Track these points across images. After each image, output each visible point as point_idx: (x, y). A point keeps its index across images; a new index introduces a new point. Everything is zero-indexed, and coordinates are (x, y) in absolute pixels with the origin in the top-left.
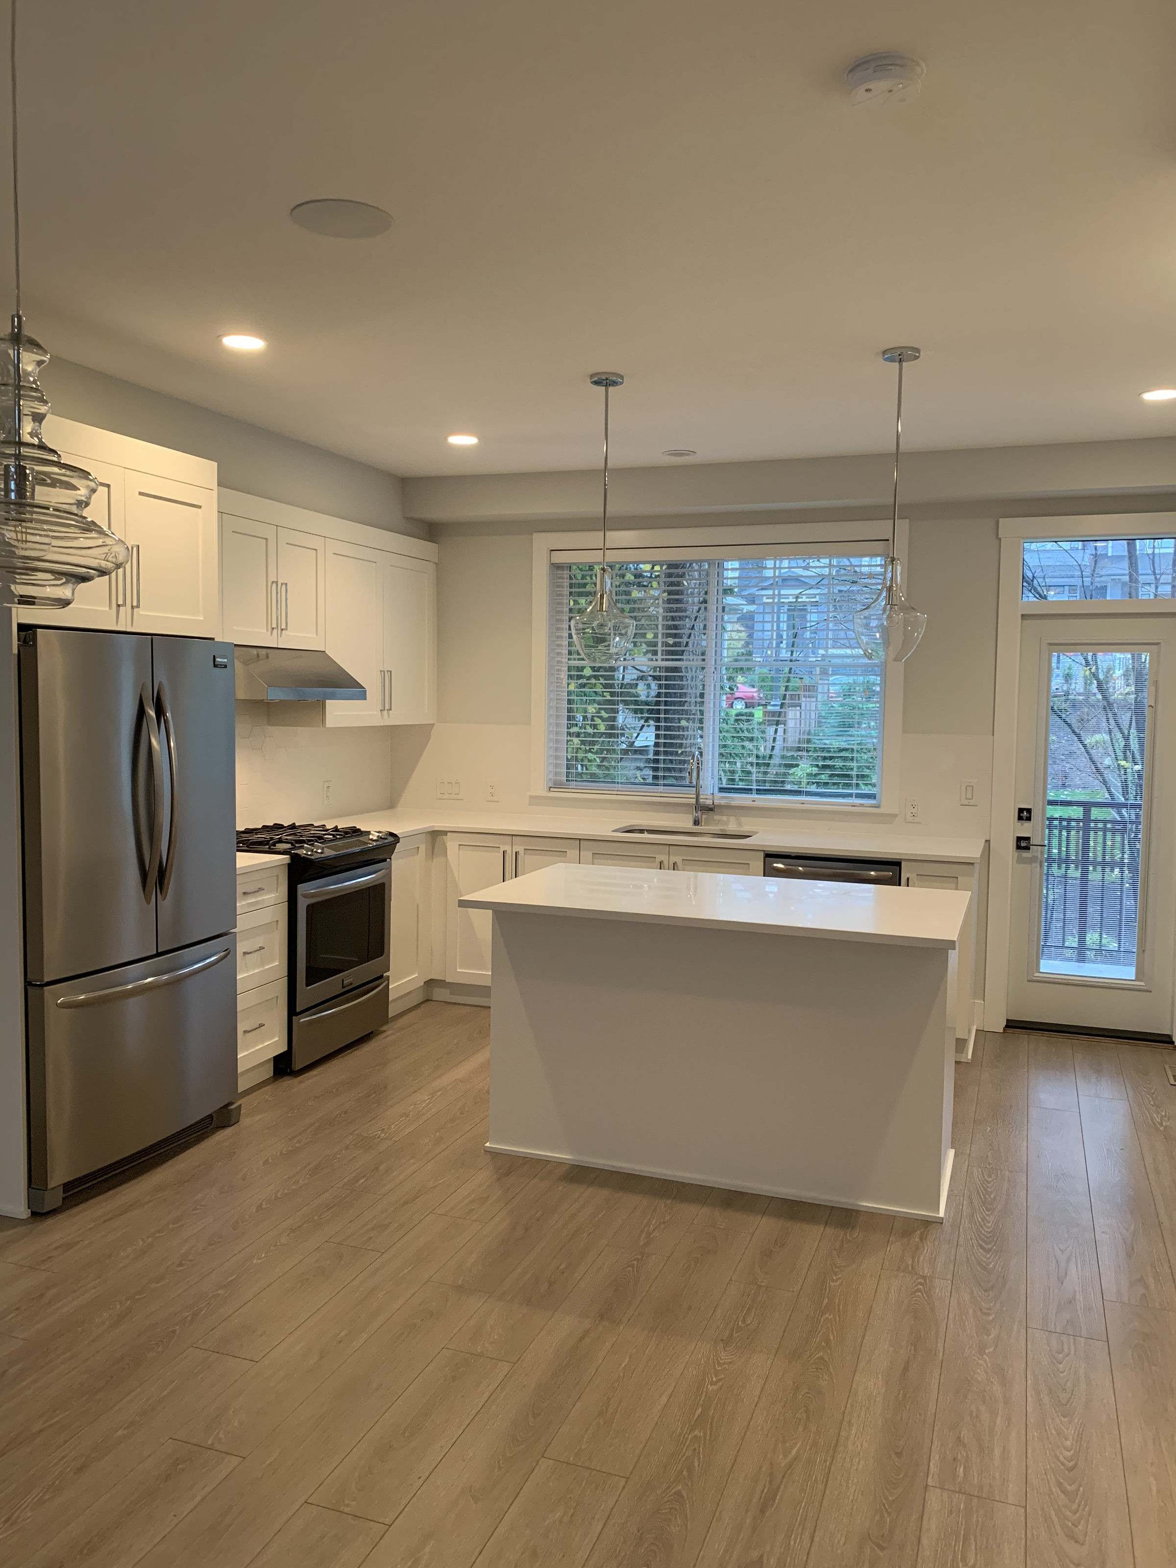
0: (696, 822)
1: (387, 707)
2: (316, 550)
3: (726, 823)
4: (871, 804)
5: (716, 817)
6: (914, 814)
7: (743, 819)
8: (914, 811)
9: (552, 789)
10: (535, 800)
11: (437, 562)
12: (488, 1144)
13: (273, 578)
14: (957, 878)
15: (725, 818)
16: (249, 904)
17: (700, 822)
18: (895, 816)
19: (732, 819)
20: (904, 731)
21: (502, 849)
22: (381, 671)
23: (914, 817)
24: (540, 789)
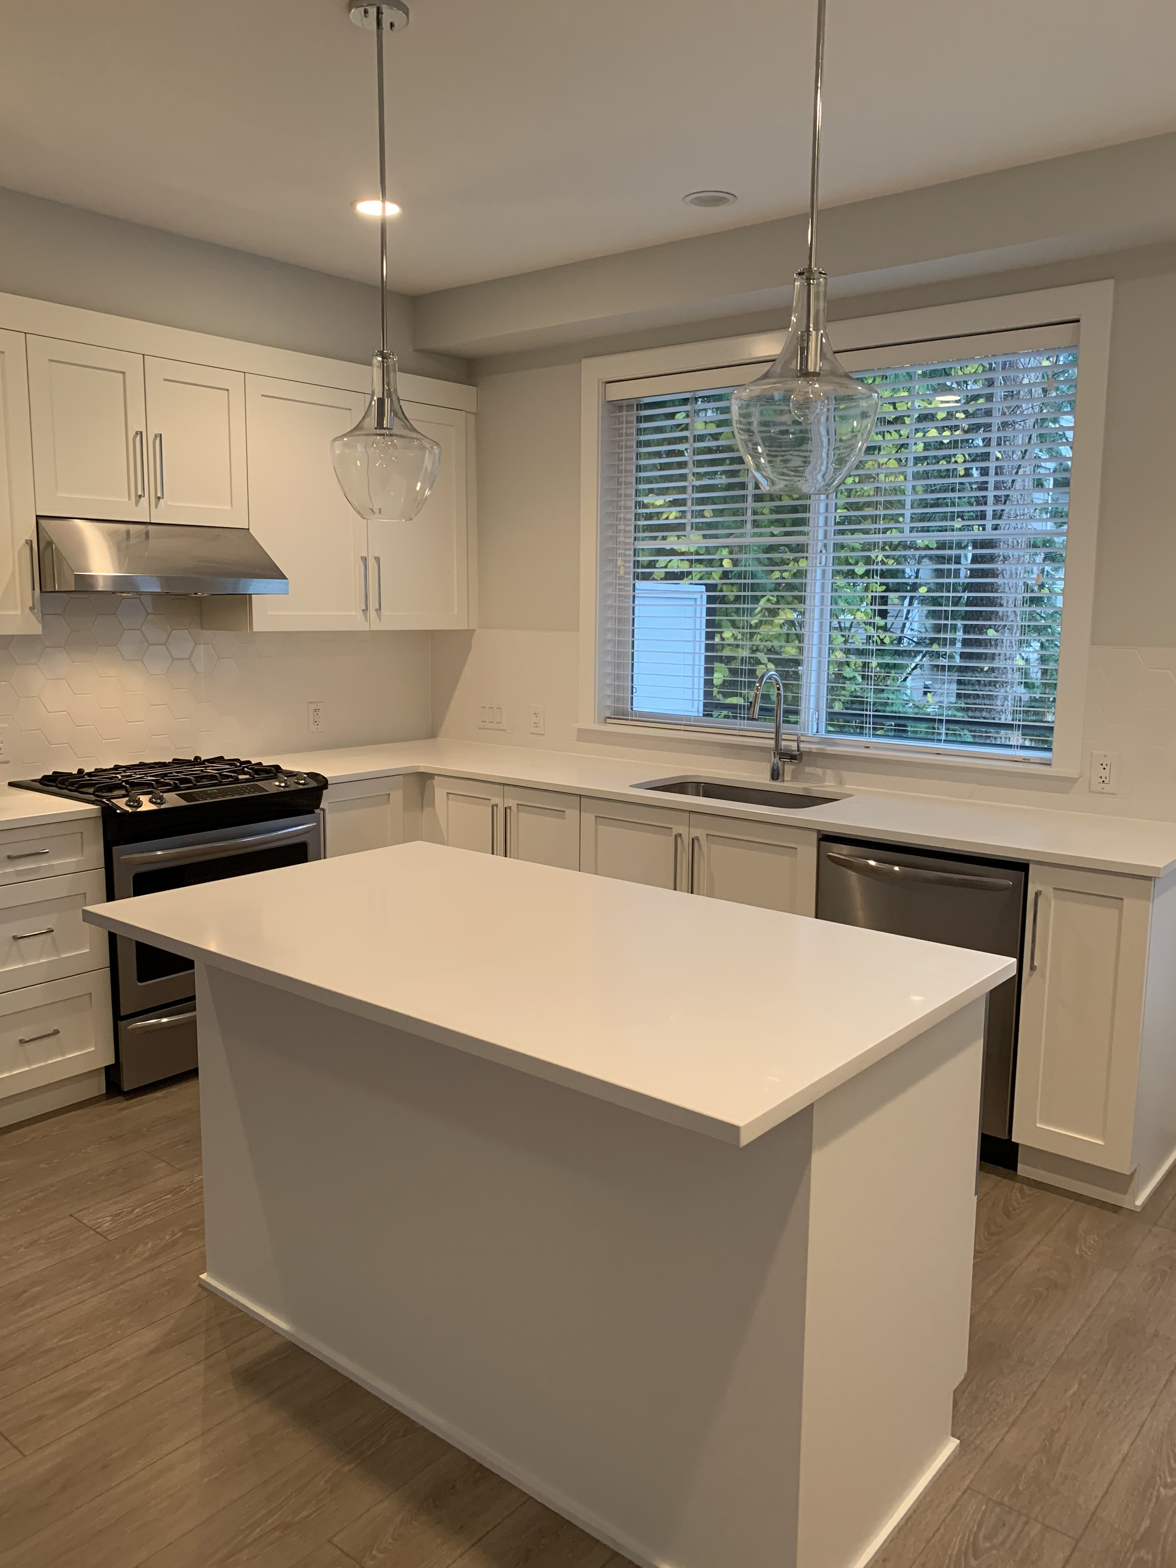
0: (776, 775)
1: (373, 605)
2: (227, 390)
3: (822, 779)
4: (1041, 758)
5: (808, 769)
6: (1103, 779)
7: (845, 774)
8: (1104, 774)
9: (608, 721)
10: (584, 735)
11: (475, 410)
12: (203, 1276)
13: (137, 425)
14: (1122, 899)
15: (819, 771)
16: (18, 873)
17: (781, 772)
18: (1073, 781)
19: (829, 771)
20: (1093, 643)
21: (493, 802)
22: (362, 558)
23: (1103, 785)
24: (588, 720)
